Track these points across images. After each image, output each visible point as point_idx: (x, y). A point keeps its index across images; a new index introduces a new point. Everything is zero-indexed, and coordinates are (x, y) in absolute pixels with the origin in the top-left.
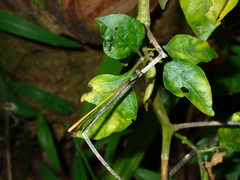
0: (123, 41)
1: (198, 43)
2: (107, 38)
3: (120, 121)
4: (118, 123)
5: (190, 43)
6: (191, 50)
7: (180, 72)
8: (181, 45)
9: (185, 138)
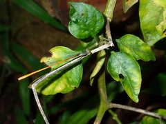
0: (85, 25)
1: (143, 45)
2: (73, 19)
3: (66, 86)
4: (64, 87)
5: (137, 43)
6: (136, 48)
7: (122, 62)
8: (129, 43)
9: (116, 115)
